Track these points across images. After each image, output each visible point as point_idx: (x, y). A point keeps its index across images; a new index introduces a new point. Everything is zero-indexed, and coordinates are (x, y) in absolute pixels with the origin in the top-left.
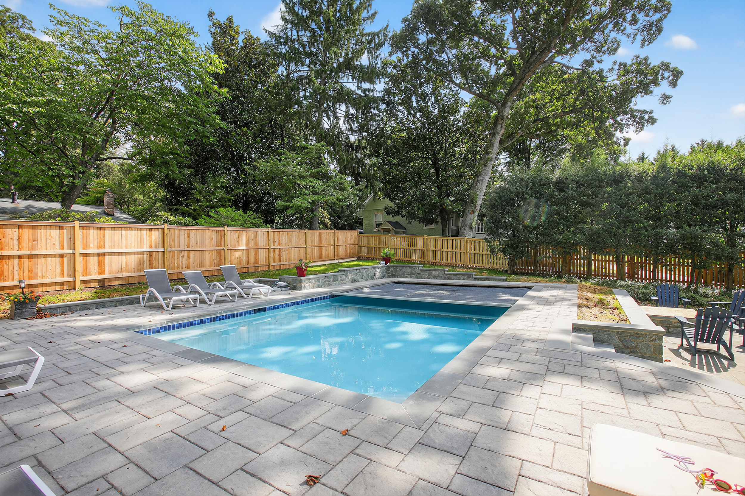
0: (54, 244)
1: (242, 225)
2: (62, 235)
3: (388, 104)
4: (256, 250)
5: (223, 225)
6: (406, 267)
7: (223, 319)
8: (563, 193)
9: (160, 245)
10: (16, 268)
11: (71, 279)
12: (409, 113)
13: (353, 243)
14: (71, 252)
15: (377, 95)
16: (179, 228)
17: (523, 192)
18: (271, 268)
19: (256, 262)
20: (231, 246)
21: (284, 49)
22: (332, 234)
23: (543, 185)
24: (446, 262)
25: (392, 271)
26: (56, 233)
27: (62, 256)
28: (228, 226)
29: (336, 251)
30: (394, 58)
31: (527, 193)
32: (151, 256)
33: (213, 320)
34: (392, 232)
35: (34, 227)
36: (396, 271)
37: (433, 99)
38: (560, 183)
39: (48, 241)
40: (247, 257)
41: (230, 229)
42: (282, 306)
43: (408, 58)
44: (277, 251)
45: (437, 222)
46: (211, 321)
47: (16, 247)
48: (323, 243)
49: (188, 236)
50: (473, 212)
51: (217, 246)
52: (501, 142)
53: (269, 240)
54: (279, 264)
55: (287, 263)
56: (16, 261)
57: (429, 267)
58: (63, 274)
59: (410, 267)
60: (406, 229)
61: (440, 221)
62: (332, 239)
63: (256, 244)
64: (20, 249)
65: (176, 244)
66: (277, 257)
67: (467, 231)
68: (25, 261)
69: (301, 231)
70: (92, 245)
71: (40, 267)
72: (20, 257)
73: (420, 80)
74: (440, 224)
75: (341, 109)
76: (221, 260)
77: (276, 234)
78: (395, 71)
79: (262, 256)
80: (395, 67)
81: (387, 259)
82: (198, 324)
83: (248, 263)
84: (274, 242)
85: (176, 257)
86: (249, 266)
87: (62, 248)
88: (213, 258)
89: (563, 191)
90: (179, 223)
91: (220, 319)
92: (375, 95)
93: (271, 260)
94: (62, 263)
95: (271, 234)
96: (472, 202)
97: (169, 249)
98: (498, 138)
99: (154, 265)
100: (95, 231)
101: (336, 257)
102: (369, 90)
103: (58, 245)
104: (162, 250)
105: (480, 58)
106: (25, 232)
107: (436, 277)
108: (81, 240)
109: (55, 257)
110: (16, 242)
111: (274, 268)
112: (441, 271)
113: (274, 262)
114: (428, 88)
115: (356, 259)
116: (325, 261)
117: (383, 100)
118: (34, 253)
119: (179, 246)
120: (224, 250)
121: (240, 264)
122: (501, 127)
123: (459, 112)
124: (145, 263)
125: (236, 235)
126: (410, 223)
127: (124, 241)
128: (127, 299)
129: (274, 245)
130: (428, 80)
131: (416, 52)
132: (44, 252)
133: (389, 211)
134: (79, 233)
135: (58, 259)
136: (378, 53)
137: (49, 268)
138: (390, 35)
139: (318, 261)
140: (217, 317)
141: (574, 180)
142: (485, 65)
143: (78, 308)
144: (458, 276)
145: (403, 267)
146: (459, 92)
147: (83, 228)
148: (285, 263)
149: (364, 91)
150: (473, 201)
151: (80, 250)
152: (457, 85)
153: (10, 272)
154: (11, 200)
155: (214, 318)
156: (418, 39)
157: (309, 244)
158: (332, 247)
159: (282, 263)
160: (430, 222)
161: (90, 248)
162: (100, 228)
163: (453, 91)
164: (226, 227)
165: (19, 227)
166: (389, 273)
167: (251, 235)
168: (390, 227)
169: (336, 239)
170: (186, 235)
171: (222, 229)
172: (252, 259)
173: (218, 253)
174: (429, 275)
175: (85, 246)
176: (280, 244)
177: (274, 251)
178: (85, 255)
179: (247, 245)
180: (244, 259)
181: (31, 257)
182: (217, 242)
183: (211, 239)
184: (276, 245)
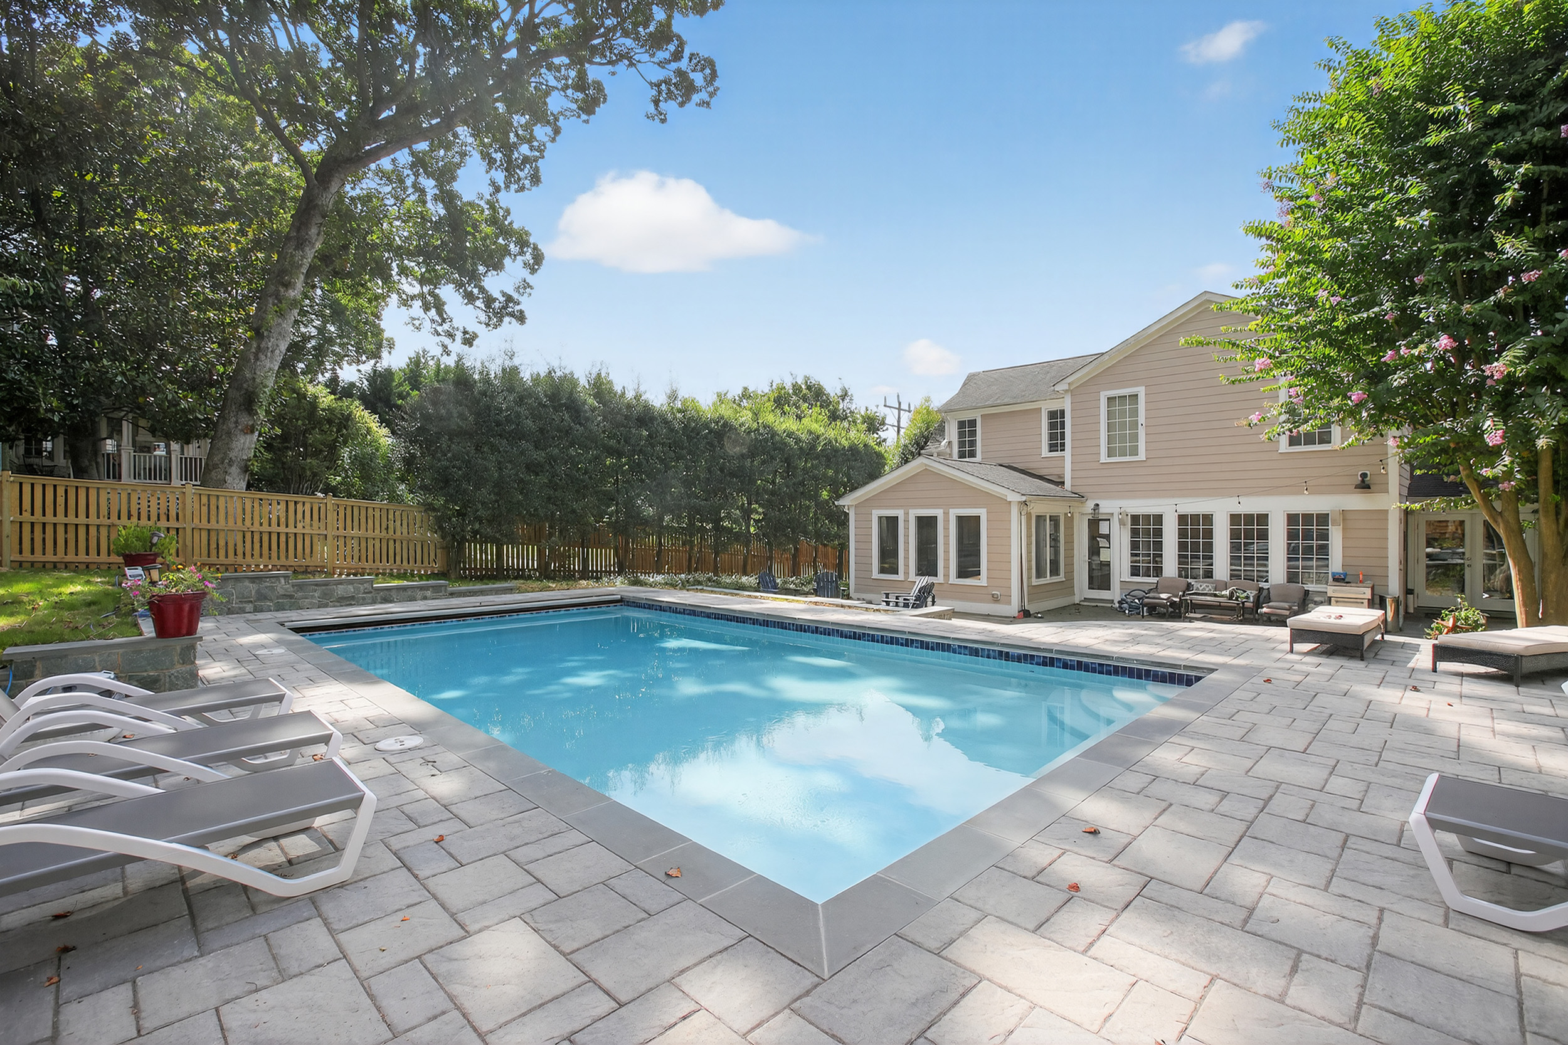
50: (252, 429)
96: (249, 400)
144: (408, 592)
150: (253, 400)
174: (324, 595)
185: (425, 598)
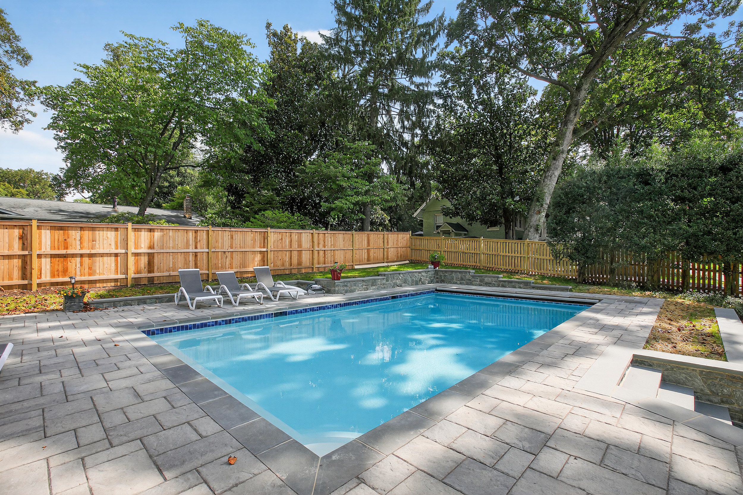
0: (110, 244)
1: (288, 227)
2: (116, 237)
3: (445, 98)
4: (300, 252)
5: (266, 226)
6: (456, 272)
7: (240, 322)
8: (648, 187)
9: (205, 246)
10: (78, 265)
11: (123, 276)
12: (470, 107)
13: (405, 245)
14: (123, 251)
15: (433, 89)
16: (223, 229)
17: (594, 187)
18: (314, 271)
19: (300, 263)
20: (274, 248)
21: (334, 51)
22: (382, 236)
23: (622, 178)
24: (505, 267)
25: (441, 276)
26: (111, 235)
27: (116, 255)
28: (272, 227)
29: (385, 253)
30: (451, 48)
31: (600, 188)
32: (196, 256)
33: (229, 322)
34: (453, 234)
35: (93, 229)
36: (445, 276)
37: (496, 90)
38: (644, 174)
39: (105, 242)
40: (291, 258)
41: (273, 230)
42: (306, 310)
43: (466, 47)
44: (321, 253)
45: (501, 223)
46: (226, 324)
47: (79, 247)
48: (371, 245)
49: (232, 238)
50: (539, 212)
51: (261, 247)
52: (575, 132)
53: (313, 242)
54: (324, 266)
56: (78, 259)
57: (483, 273)
58: (117, 272)
59: (460, 272)
60: (467, 231)
61: (504, 222)
62: (381, 242)
63: (300, 245)
64: (81, 248)
65: (220, 245)
66: (322, 259)
67: (532, 233)
68: (86, 260)
69: (347, 232)
70: (143, 246)
71: (97, 264)
72: (82, 256)
73: (481, 71)
74: (503, 226)
75: (396, 107)
76: (264, 261)
77: (321, 235)
78: (453, 63)
79: (306, 257)
80: (453, 58)
81: (436, 264)
82: (213, 325)
83: (291, 265)
84: (319, 244)
85: (220, 257)
86: (292, 267)
87: (117, 248)
88: (256, 259)
89: (646, 183)
90: (225, 225)
91: (236, 322)
92: (430, 89)
93: (315, 261)
94: (116, 261)
95: (316, 236)
96: (538, 200)
97: (213, 250)
98: (571, 127)
99: (198, 265)
100: (146, 233)
101: (385, 260)
102: (422, 84)
103: (113, 246)
104: (207, 250)
105: (551, 38)
106: (87, 234)
107: (488, 284)
108: (133, 241)
109: (110, 256)
110: (78, 243)
111: (318, 270)
112: (494, 277)
113: (319, 264)
114: (491, 78)
115: (408, 262)
116: (374, 263)
117: (439, 94)
118: (93, 252)
119: (223, 247)
120: (267, 251)
121: (283, 265)
122: (575, 115)
123: (526, 102)
124: (191, 262)
125: (280, 236)
126: (471, 224)
127: (171, 242)
128: (166, 297)
129: (318, 247)
130: (490, 70)
131: (475, 40)
132: (101, 251)
133: (446, 213)
134: (131, 234)
135: (113, 258)
136: (435, 44)
137: (106, 266)
138: (446, 23)
139: (365, 264)
140: (233, 319)
141: (664, 170)
142: (559, 47)
143: (122, 303)
144: (513, 284)
145: (452, 272)
146: (527, 80)
147: (135, 230)
148: (329, 265)
149: (418, 86)
150: (540, 199)
151: (132, 249)
152: (524, 72)
153: (73, 269)
154: (112, 207)
155: (230, 320)
156: (477, 26)
157: (356, 246)
158: (382, 250)
159: (326, 265)
160: (494, 223)
161: (141, 248)
162: (151, 230)
163: (521, 79)
164: (269, 228)
165: (82, 229)
166: (437, 278)
167: (295, 237)
168: (450, 229)
169: (386, 241)
170: (230, 237)
171: (265, 231)
172: (295, 261)
173: (261, 254)
174: (481, 281)
175: (137, 247)
176: (325, 247)
177: (319, 253)
178: (136, 255)
179: (291, 247)
180: (287, 260)
181: (91, 256)
182: (260, 244)
183: (254, 240)
184: (321, 247)
185: (520, 288)
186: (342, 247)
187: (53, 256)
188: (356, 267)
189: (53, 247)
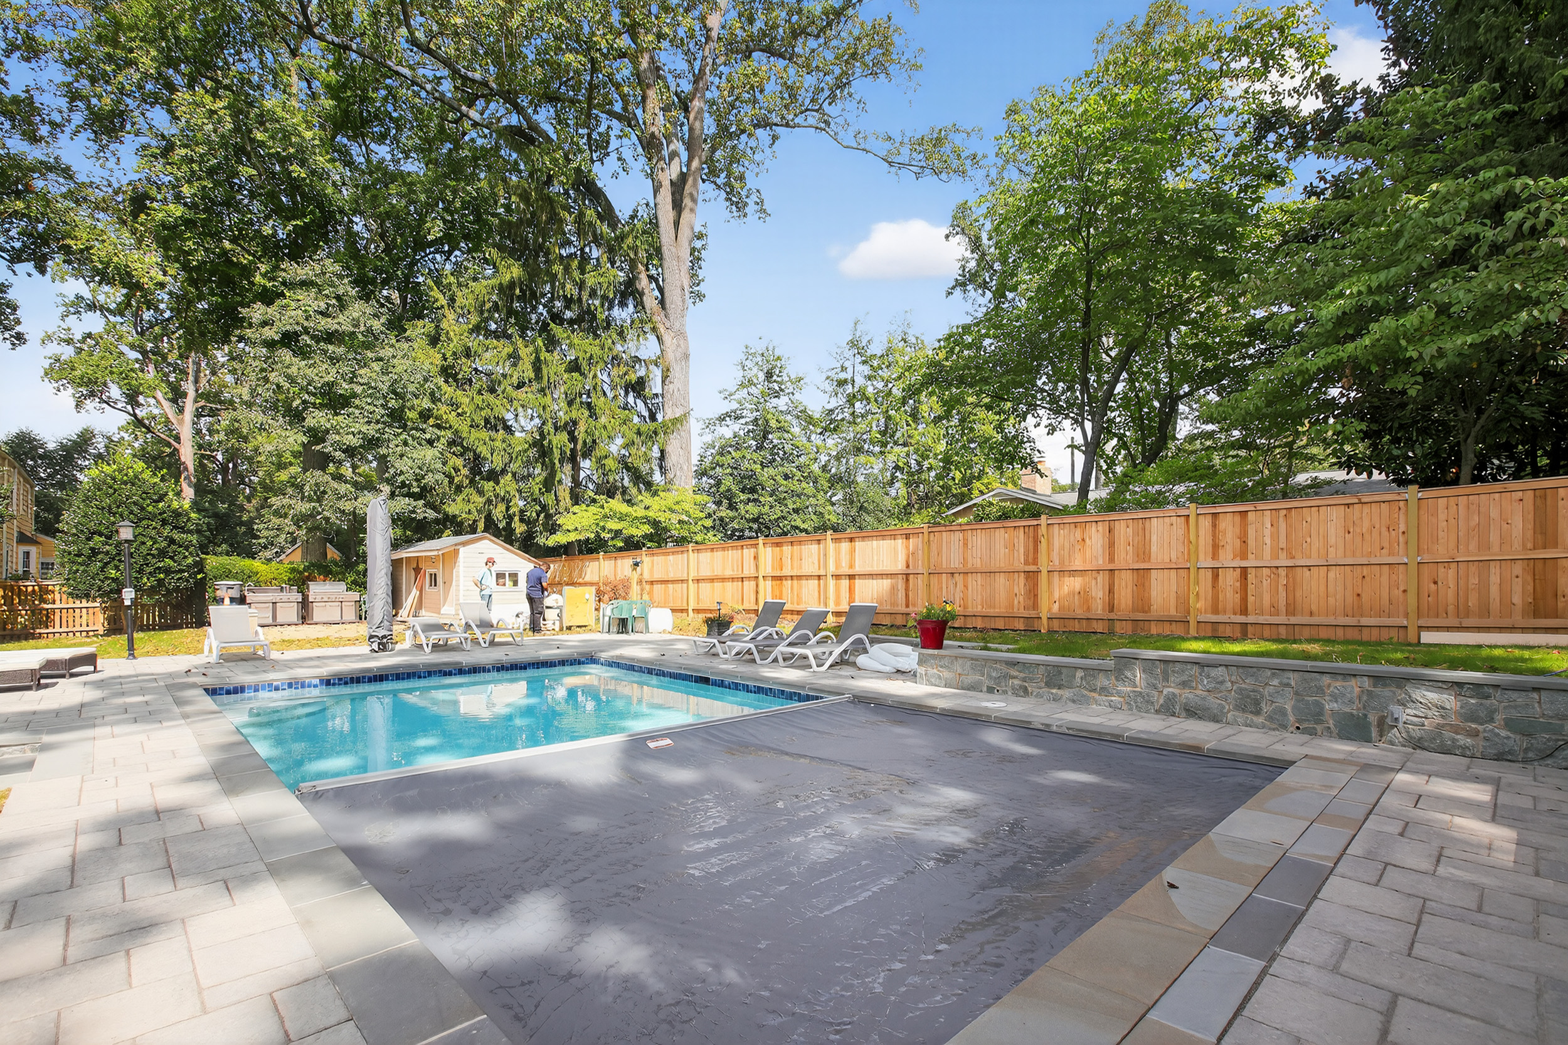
0: (813, 563)
2: (817, 552)
4: (1142, 574)
14: (824, 572)
19: (1141, 607)
20: (1061, 562)
27: (819, 577)
32: (907, 580)
35: (800, 543)
39: (809, 559)
40: (1111, 591)
41: (1055, 520)
44: (1229, 580)
47: (790, 567)
49: (966, 544)
51: (1027, 562)
54: (1242, 619)
55: (1282, 619)
56: (790, 583)
58: (820, 601)
63: (1143, 552)
64: (792, 569)
70: (843, 564)
71: (804, 590)
72: (792, 578)
79: (1163, 590)
83: (1111, 609)
84: (1216, 548)
86: (1112, 616)
87: (818, 568)
88: (1016, 590)
94: (818, 586)
100: (846, 545)
103: (816, 565)
106: (796, 549)
108: (832, 557)
109: (814, 579)
110: (789, 561)
118: (801, 573)
120: (1040, 572)
121: (1089, 609)
125: (1078, 534)
129: (1215, 556)
132: (807, 572)
135: (816, 582)
137: (811, 592)
139: (1512, 629)
147: (834, 541)
148: (1261, 619)
159: (1251, 619)
161: (841, 567)
162: (851, 541)
164: (1045, 516)
171: (1035, 523)
172: (1125, 596)
173: (1027, 579)
175: (838, 566)
176: (1244, 556)
177: (1216, 577)
178: (837, 577)
179: (1112, 560)
180: (1100, 594)
181: (799, 577)
182: (1026, 555)
183: (1013, 547)
184: (1227, 558)
186: (1334, 556)
187: (774, 578)
188: (1427, 637)
189: (773, 568)
